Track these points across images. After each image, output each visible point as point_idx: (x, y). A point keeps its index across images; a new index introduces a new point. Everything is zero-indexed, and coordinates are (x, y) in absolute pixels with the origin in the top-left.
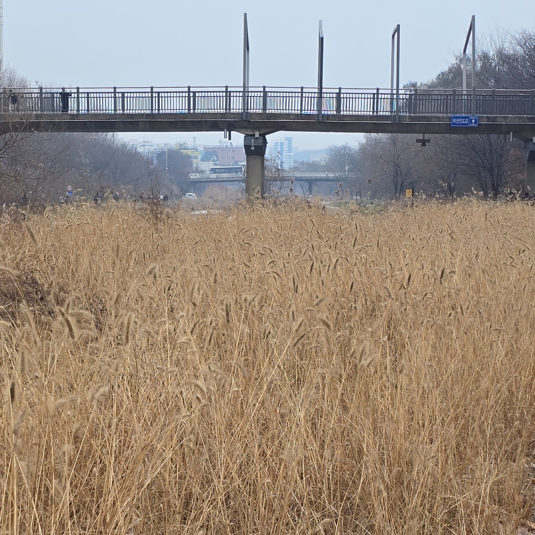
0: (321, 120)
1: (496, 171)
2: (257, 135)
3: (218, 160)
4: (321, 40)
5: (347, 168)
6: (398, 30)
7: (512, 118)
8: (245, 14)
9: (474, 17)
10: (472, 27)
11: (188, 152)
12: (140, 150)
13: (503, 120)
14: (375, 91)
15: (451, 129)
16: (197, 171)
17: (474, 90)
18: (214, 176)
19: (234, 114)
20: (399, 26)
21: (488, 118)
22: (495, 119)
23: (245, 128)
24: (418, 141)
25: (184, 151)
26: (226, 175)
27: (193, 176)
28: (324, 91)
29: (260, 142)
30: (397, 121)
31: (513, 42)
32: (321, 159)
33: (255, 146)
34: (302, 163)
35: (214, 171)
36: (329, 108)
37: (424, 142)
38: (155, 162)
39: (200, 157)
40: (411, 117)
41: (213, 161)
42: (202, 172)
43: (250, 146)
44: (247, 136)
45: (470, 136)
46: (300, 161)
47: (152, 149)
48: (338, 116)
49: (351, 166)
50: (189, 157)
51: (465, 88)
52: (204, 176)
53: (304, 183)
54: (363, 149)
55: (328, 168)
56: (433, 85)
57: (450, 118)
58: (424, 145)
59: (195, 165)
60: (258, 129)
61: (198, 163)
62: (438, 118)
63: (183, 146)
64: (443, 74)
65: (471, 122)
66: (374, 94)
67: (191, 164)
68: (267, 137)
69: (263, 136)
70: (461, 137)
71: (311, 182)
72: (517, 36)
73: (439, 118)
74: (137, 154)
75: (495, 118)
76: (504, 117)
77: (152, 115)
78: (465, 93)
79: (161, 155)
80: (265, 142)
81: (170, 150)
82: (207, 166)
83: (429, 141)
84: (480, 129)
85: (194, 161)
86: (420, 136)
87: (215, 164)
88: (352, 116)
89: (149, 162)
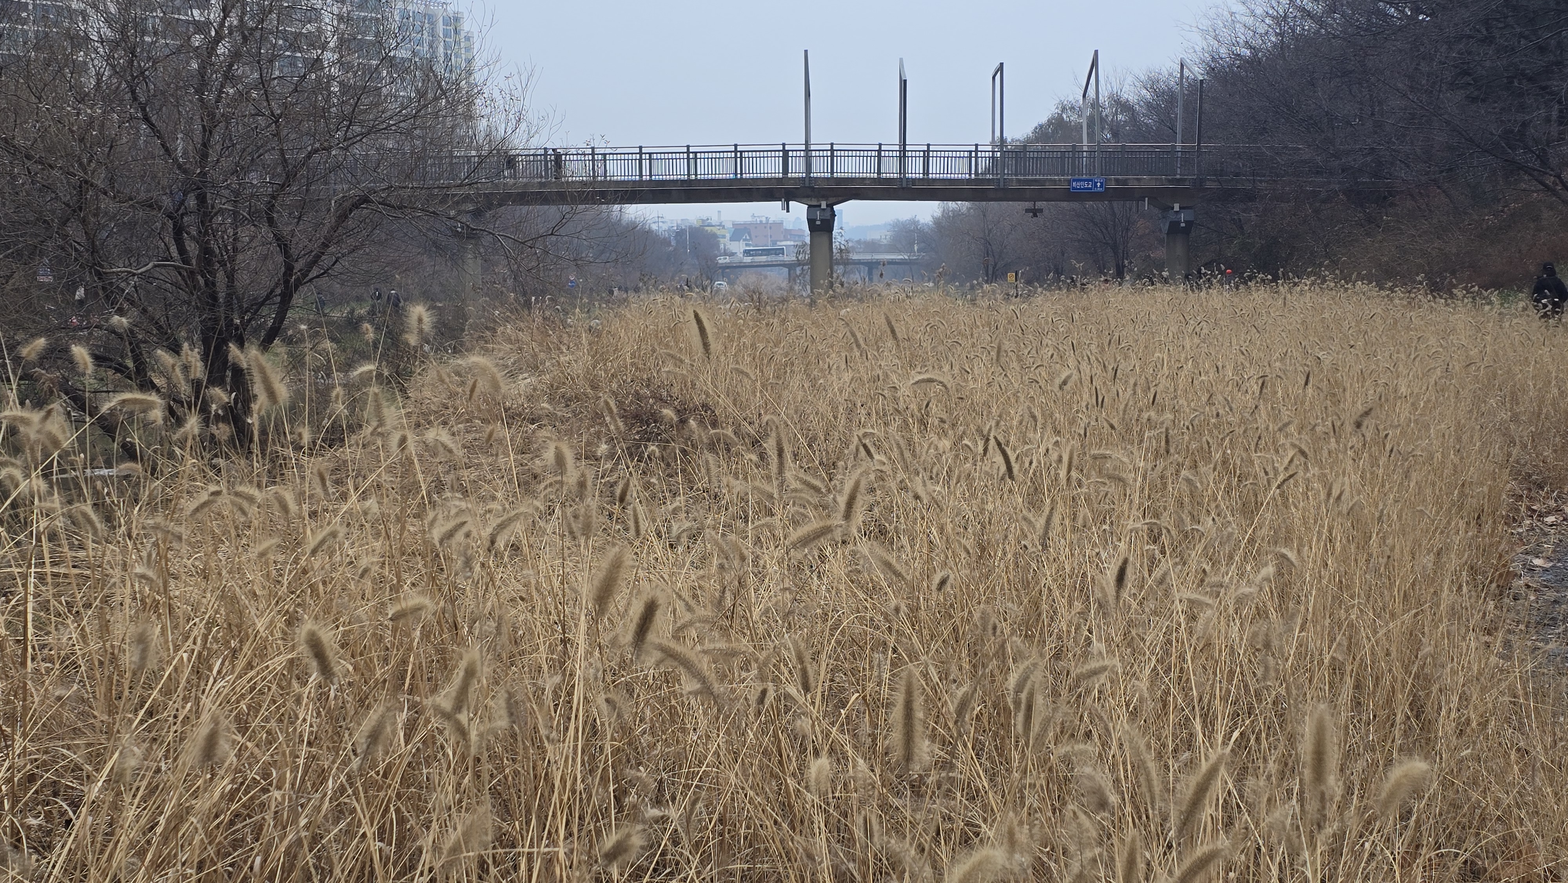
0: (904, 185)
1: (1121, 247)
2: (824, 206)
3: (751, 239)
4: (904, 84)
5: (916, 248)
6: (1001, 67)
7: (1147, 181)
8: (806, 51)
9: (1096, 52)
10: (1095, 64)
11: (714, 229)
12: (654, 227)
13: (1136, 182)
14: (973, 148)
15: (1071, 195)
16: (726, 253)
17: (1099, 145)
18: (748, 260)
19: (792, 179)
20: (1002, 64)
21: (1117, 180)
22: (1125, 182)
23: (808, 197)
24: (1027, 211)
25: (709, 229)
26: (763, 258)
27: (722, 260)
28: (908, 148)
29: (827, 215)
30: (1002, 186)
31: (1137, 84)
32: (882, 236)
33: (821, 220)
34: (859, 242)
35: (747, 253)
36: (915, 170)
37: (1035, 212)
38: (673, 243)
39: (728, 236)
40: (1019, 181)
41: (745, 240)
42: (732, 254)
43: (815, 220)
44: (810, 206)
45: (1088, 204)
46: (856, 239)
47: (665, 227)
48: (926, 181)
49: (923, 245)
50: (714, 236)
51: (1085, 143)
52: (735, 260)
53: (862, 267)
54: (937, 222)
55: (892, 248)
56: (1028, 140)
57: (1069, 182)
58: (1035, 215)
59: (722, 246)
60: (825, 197)
61: (726, 243)
62: (1054, 182)
63: (705, 223)
64: (1041, 126)
65: (1096, 186)
66: (971, 152)
67: (717, 245)
68: (836, 207)
69: (830, 206)
70: (1075, 205)
71: (871, 266)
72: (1143, 78)
73: (1055, 180)
74: (650, 232)
75: (1126, 180)
76: (1138, 180)
77: (689, 182)
78: (1085, 149)
79: (680, 233)
80: (833, 215)
81: (691, 228)
82: (738, 248)
83: (1041, 211)
84: (1108, 195)
85: (722, 240)
86: (1028, 205)
87: (747, 245)
88: (943, 180)
89: (666, 242)
